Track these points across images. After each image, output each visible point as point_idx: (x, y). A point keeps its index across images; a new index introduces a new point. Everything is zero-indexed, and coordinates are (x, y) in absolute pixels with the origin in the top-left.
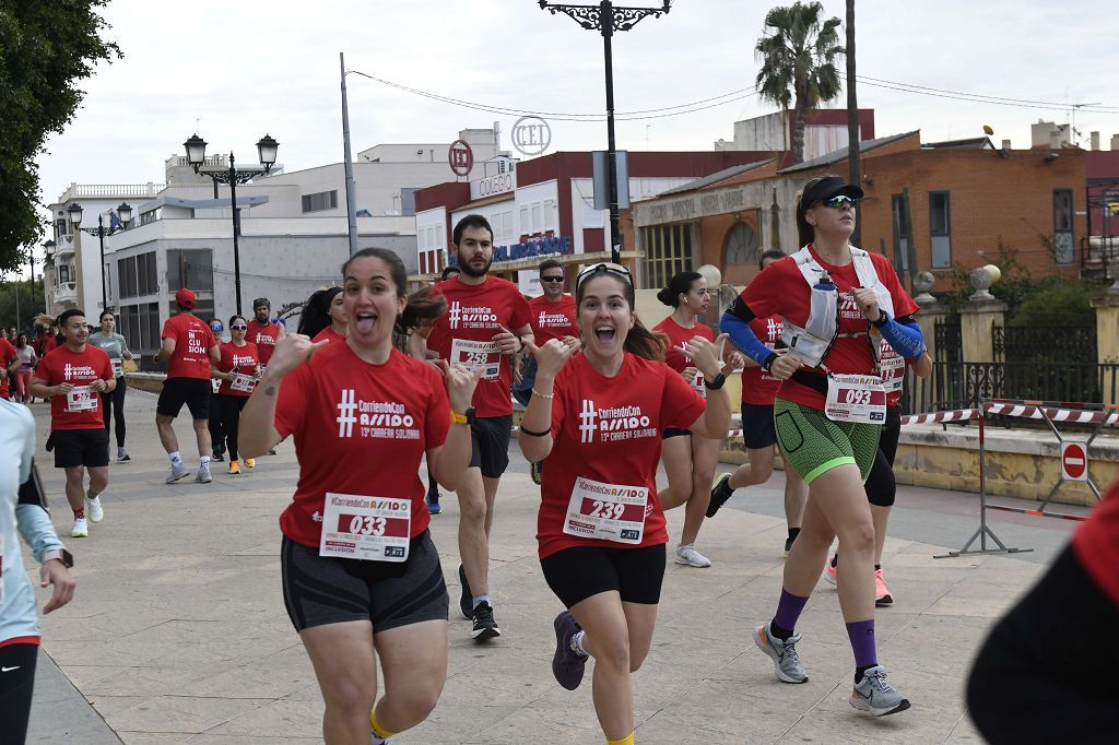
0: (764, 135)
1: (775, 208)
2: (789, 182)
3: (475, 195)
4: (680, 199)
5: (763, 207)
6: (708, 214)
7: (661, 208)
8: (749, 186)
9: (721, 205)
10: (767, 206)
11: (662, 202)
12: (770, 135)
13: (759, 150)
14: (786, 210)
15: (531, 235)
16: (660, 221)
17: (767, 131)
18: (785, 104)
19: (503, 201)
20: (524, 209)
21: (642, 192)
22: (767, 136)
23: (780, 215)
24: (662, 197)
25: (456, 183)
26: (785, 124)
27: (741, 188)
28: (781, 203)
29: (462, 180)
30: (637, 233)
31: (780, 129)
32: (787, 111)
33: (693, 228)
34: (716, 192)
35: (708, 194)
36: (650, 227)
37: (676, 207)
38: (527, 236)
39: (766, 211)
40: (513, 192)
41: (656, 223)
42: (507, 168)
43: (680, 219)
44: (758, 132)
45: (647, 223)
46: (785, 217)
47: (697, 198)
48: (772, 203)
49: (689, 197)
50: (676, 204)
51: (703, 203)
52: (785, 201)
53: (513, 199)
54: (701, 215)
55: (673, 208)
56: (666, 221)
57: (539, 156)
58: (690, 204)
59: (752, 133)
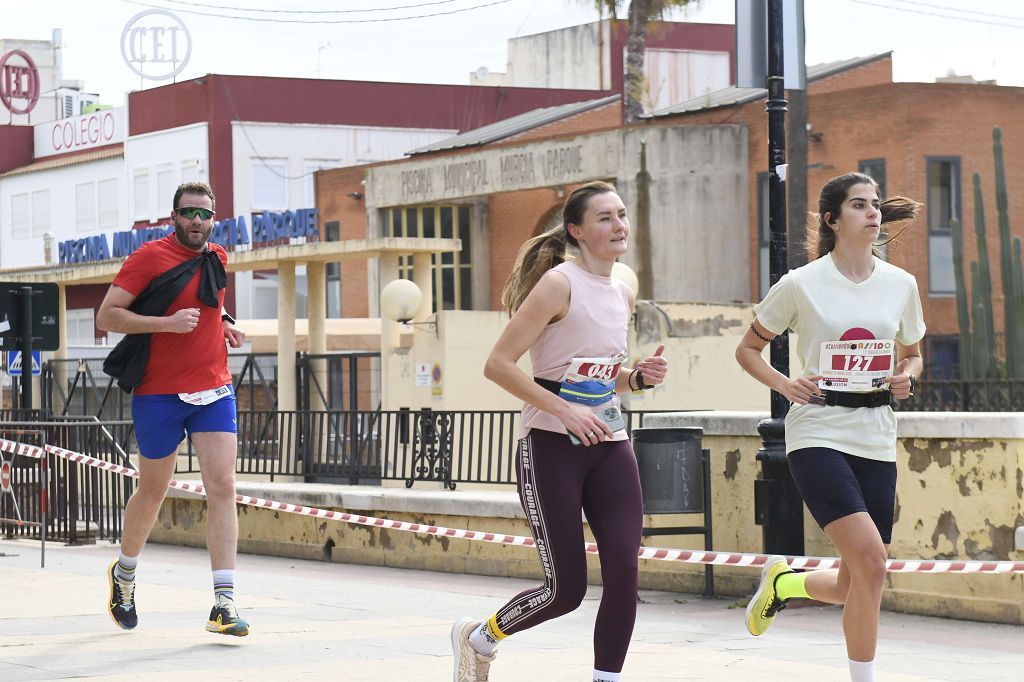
0: (562, 62)
1: (643, 179)
2: (671, 134)
3: (42, 148)
4: (460, 160)
5: (621, 177)
6: (516, 187)
7: (422, 175)
8: (593, 139)
9: (538, 172)
10: (628, 173)
11: (424, 165)
12: (574, 62)
13: (554, 85)
14: (664, 183)
15: (154, 220)
16: (419, 199)
17: (568, 54)
18: (612, 8)
19: (101, 159)
20: (141, 176)
21: (355, 151)
22: (568, 64)
23: (653, 190)
24: (416, 156)
25: (9, 126)
26: (601, 44)
27: (579, 141)
28: (653, 170)
29: (20, 121)
30: (373, 219)
31: (594, 51)
32: (614, 20)
33: (476, 213)
34: (530, 149)
35: (512, 152)
36: (397, 210)
37: (451, 175)
38: (147, 222)
39: (625, 183)
40: (121, 145)
41: (411, 200)
42: (76, 109)
43: (457, 194)
44: (551, 56)
45: (393, 202)
46: (662, 195)
47: (492, 159)
48: (639, 170)
49: (477, 156)
50: (450, 167)
51: (505, 166)
52: (662, 166)
53: (122, 155)
54: (499, 188)
55: (446, 177)
56: (430, 198)
57: (170, 82)
58: (480, 167)
59: (541, 59)
